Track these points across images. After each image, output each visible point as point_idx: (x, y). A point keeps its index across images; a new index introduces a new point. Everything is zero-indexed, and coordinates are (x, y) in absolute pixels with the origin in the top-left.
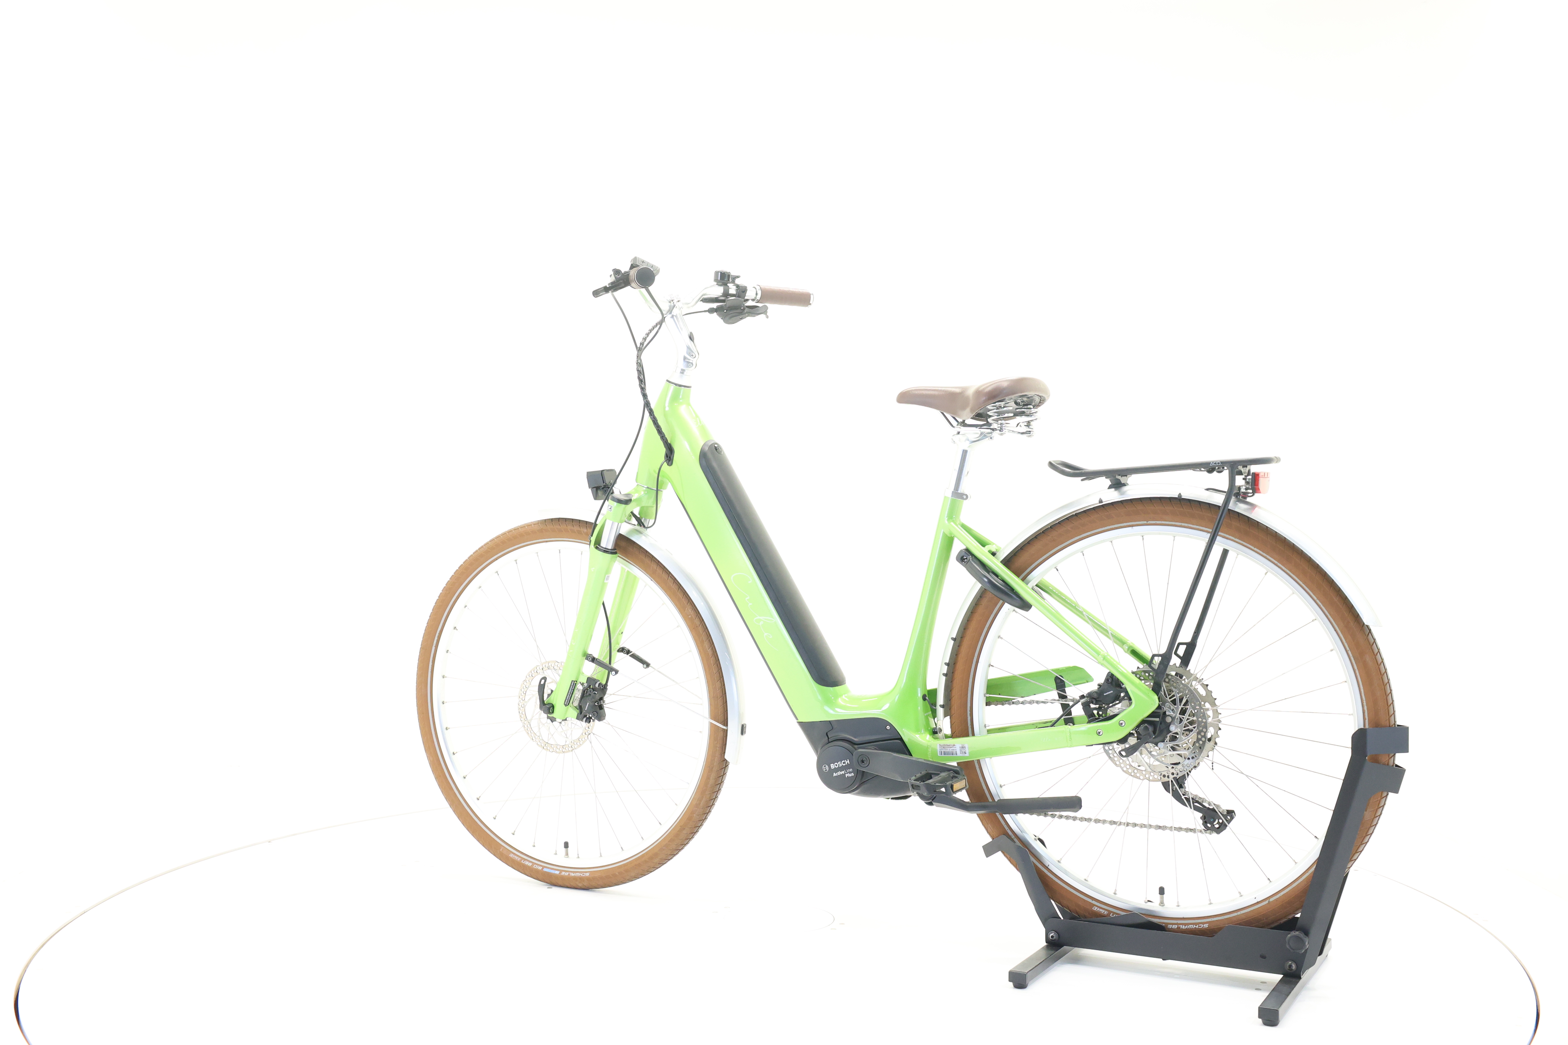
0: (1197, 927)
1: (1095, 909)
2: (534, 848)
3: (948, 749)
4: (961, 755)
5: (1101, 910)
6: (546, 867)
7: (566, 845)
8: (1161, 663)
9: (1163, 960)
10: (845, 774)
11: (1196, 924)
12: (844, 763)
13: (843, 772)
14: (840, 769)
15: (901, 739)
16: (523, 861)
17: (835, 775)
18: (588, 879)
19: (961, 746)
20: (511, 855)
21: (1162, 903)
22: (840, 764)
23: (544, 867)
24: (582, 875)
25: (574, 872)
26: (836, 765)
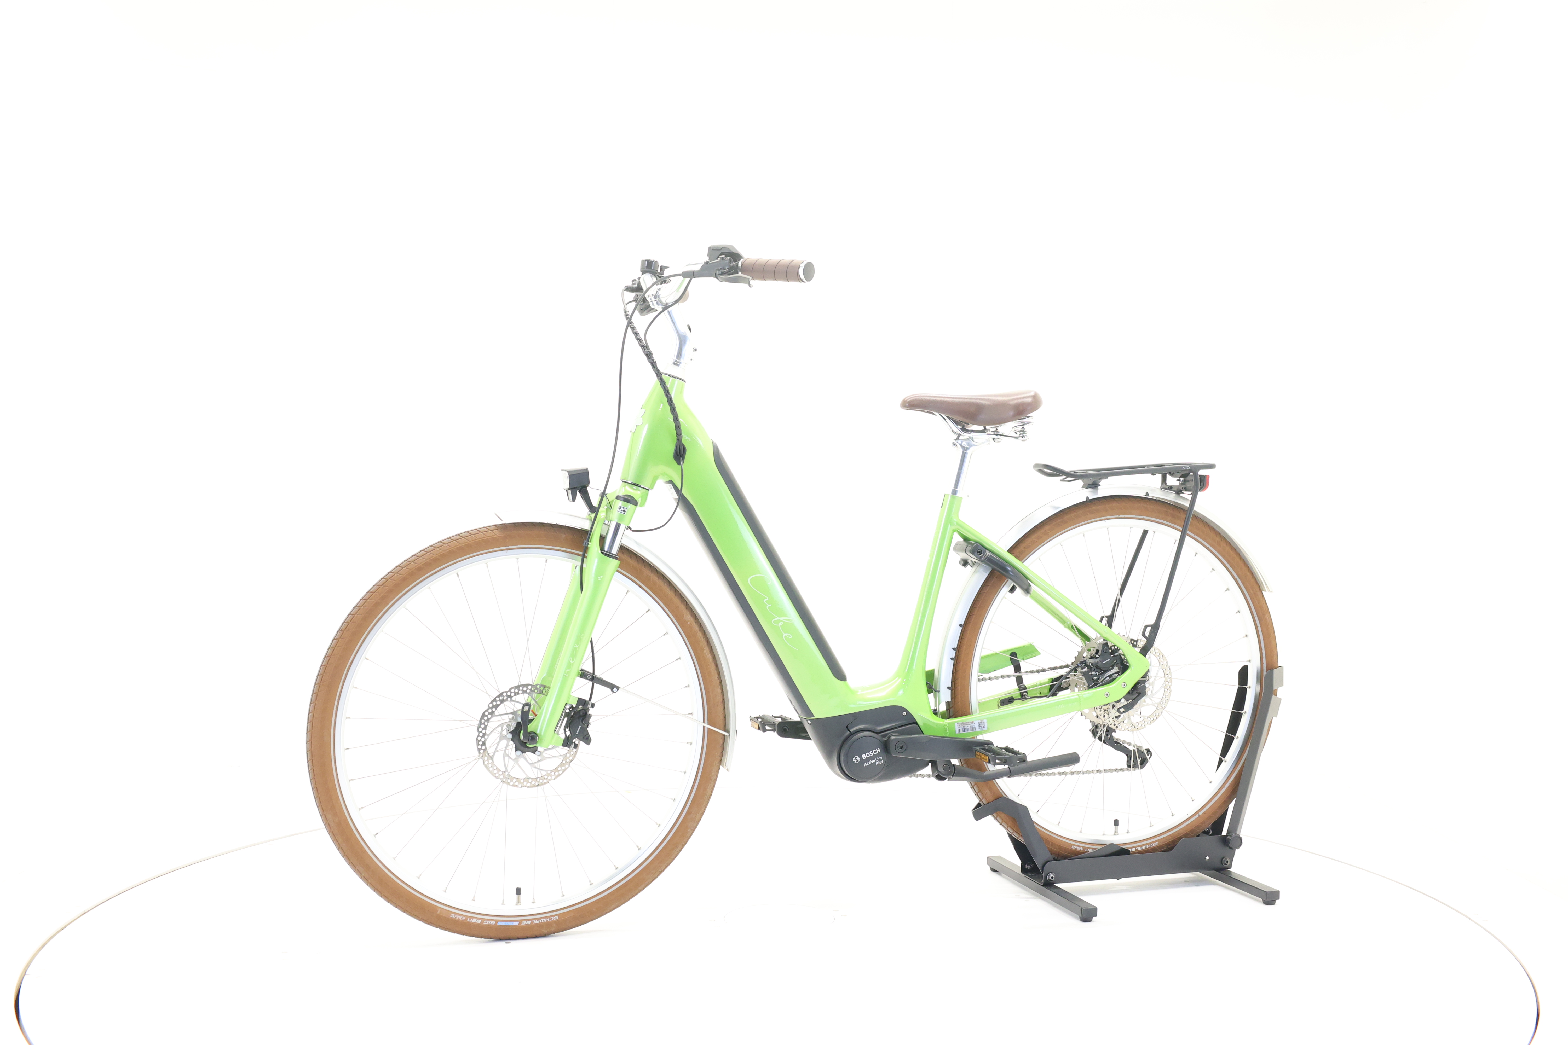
0: (1150, 846)
1: (1073, 847)
2: (474, 902)
3: (967, 726)
4: (979, 730)
5: (1078, 848)
6: (500, 921)
7: (518, 891)
8: (1151, 632)
9: (1118, 879)
10: (876, 762)
11: (1148, 844)
12: (875, 752)
13: (874, 761)
14: (871, 758)
15: (916, 723)
16: (470, 920)
17: (866, 764)
18: (556, 922)
19: (980, 722)
20: (453, 916)
21: (1116, 833)
22: (871, 753)
23: (497, 921)
24: (548, 920)
25: (537, 919)
26: (868, 755)
